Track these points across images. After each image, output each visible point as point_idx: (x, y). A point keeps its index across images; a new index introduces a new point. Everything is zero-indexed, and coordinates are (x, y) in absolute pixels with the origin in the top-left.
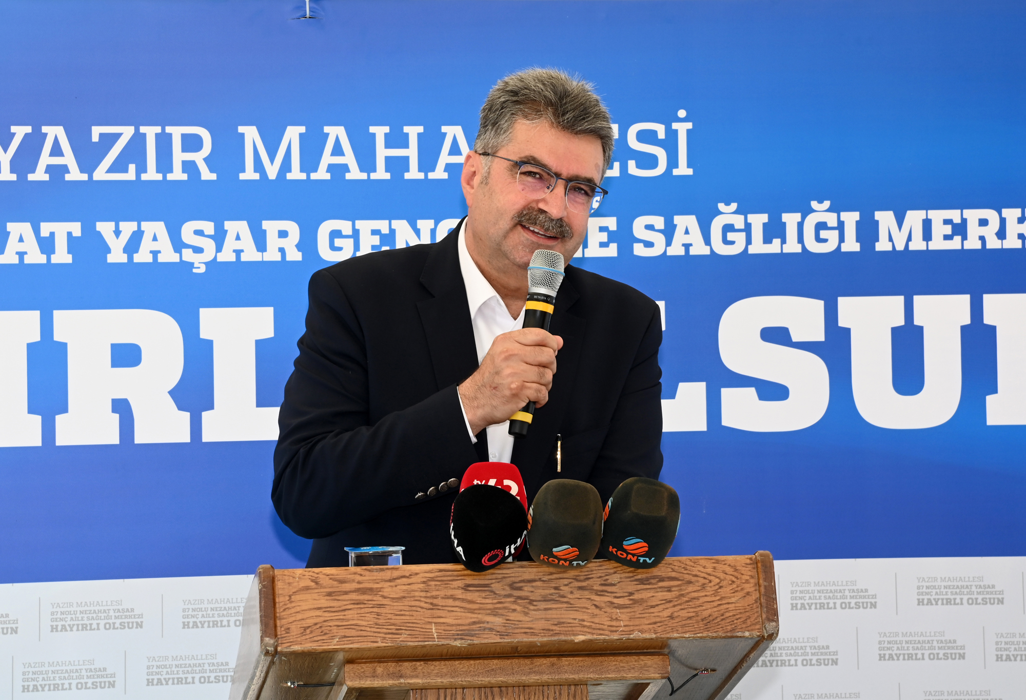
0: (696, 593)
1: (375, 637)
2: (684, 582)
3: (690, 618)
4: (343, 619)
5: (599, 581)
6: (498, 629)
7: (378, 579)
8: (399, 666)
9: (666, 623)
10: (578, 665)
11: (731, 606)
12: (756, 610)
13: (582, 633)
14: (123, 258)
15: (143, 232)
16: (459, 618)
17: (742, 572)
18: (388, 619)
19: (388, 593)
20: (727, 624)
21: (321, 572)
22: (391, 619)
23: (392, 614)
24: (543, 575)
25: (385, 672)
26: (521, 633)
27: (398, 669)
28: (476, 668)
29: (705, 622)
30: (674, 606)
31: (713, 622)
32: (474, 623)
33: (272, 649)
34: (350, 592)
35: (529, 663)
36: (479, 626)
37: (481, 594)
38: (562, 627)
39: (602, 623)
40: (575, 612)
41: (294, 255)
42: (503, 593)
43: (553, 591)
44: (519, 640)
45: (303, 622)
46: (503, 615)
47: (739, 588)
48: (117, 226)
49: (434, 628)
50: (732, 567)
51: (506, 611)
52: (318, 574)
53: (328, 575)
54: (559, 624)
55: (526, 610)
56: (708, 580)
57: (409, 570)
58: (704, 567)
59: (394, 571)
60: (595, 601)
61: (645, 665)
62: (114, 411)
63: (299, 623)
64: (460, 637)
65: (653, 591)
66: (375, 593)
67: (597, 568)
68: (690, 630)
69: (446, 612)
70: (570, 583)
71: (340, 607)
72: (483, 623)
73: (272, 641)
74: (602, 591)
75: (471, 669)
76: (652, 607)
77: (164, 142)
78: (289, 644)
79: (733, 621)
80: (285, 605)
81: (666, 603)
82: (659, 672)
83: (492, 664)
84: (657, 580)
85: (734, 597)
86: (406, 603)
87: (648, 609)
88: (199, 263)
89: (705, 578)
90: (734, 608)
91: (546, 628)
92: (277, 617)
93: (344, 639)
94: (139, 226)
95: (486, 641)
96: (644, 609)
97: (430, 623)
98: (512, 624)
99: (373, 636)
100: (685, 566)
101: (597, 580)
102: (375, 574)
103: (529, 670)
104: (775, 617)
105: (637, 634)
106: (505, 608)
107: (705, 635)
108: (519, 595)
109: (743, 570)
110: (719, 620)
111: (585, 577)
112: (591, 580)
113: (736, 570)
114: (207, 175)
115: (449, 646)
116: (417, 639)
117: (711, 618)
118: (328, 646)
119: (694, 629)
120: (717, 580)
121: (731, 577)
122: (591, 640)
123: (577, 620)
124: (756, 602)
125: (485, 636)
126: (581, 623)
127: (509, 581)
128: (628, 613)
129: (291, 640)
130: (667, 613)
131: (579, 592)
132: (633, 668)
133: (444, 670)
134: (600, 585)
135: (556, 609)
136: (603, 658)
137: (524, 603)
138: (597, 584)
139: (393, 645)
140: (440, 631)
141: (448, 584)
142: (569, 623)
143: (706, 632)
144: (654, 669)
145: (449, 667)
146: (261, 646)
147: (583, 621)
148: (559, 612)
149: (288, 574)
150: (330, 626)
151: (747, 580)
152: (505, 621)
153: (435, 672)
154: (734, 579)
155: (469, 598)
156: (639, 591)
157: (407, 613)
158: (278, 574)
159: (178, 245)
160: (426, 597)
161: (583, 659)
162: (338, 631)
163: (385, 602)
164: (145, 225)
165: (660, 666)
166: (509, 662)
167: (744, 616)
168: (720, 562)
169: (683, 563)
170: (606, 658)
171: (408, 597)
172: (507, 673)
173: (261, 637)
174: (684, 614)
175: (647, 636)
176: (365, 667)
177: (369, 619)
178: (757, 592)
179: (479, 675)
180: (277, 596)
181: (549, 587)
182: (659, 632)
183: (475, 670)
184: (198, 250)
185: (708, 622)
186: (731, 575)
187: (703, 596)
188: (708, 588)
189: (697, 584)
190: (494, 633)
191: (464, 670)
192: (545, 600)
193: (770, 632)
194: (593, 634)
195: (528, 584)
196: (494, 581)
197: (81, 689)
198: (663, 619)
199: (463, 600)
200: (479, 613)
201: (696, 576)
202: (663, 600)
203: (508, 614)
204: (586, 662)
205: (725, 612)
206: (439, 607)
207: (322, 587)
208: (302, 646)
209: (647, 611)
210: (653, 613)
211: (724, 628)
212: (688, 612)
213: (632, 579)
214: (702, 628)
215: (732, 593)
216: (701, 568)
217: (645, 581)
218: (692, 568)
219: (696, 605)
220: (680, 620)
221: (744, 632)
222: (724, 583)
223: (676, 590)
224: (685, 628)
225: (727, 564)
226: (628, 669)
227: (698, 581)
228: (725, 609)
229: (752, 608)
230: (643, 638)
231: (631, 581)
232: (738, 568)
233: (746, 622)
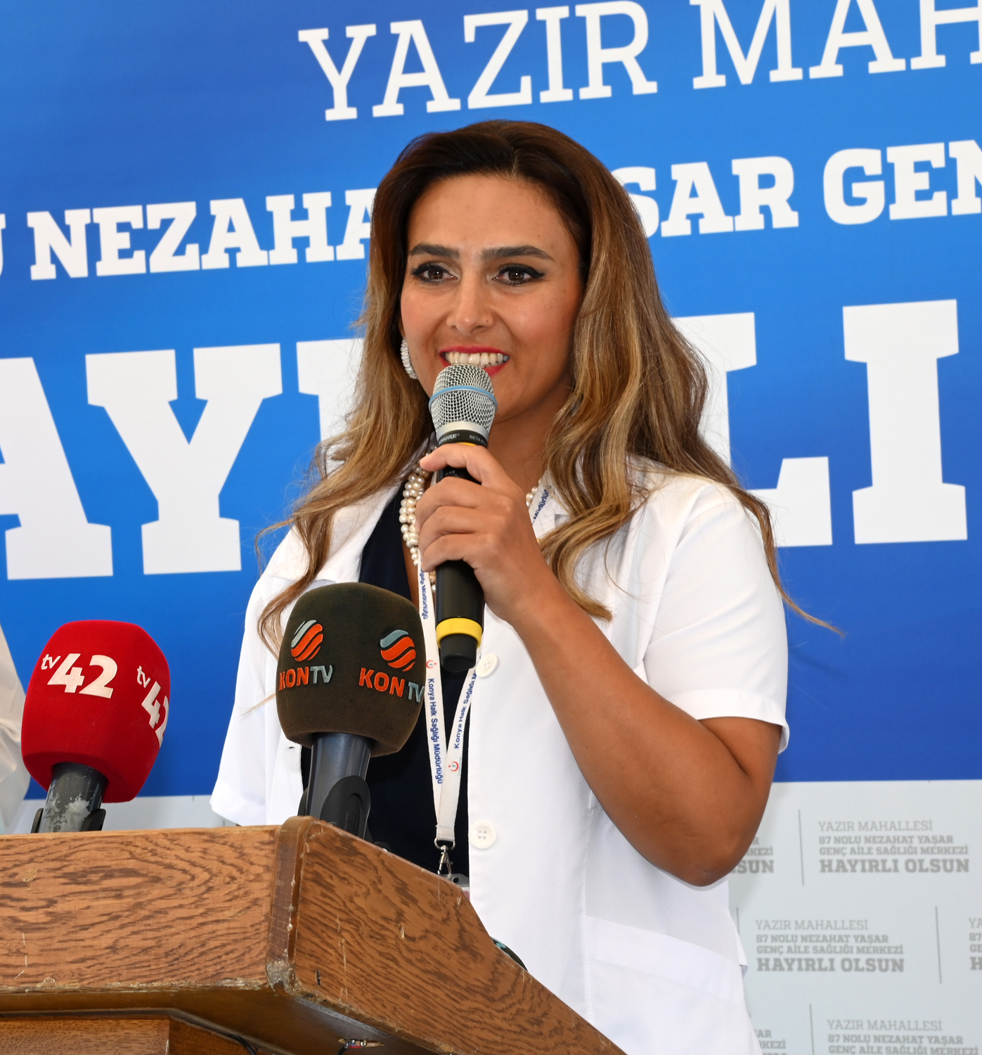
0: (164, 901)
2: (147, 879)
3: (145, 950)
9: (102, 960)
10: (10, 1036)
11: (221, 928)
12: (263, 935)
17: (253, 859)
20: (208, 964)
29: (170, 959)
30: (122, 927)
31: (185, 959)
41: (786, 218)
47: (241, 892)
50: (236, 848)
58: (187, 850)
65: (89, 896)
68: (142, 974)
74: (3, 897)
76: (84, 928)
77: (573, 31)
79: (220, 957)
81: (110, 920)
84: (101, 874)
85: (229, 908)
87: (76, 932)
89: (184, 871)
90: (225, 932)
96: (69, 933)
100: (154, 847)
105: (49, 981)
109: (254, 855)
110: (195, 954)
113: (242, 855)
114: (642, 86)
117: (182, 951)
119: (148, 973)
120: (206, 876)
121: (231, 868)
128: (39, 939)
130: (107, 941)
134: (1, 884)
143: (169, 979)
151: (258, 875)
154: (235, 873)
156: (65, 896)
167: (240, 948)
168: (216, 840)
169: (151, 842)
174: (136, 942)
175: (66, 985)
182: (87, 979)
185: (175, 960)
186: (232, 865)
187: (175, 907)
188: (187, 892)
189: (169, 883)
198: (99, 953)
201: (170, 867)
202: (104, 915)
205: (209, 939)
209: (73, 936)
210: (83, 940)
211: (202, 972)
212: (144, 939)
213: (59, 873)
214: (163, 971)
215: (227, 901)
216: (182, 854)
217: (80, 877)
218: (165, 851)
219: (161, 925)
220: (126, 955)
221: (236, 980)
222: (216, 882)
223: (132, 896)
224: (133, 971)
225: (229, 844)
226: (96, 1045)
227: (171, 877)
228: (209, 933)
229: (258, 933)
230: (59, 989)
231: (56, 877)
232: (245, 851)
233: (243, 961)
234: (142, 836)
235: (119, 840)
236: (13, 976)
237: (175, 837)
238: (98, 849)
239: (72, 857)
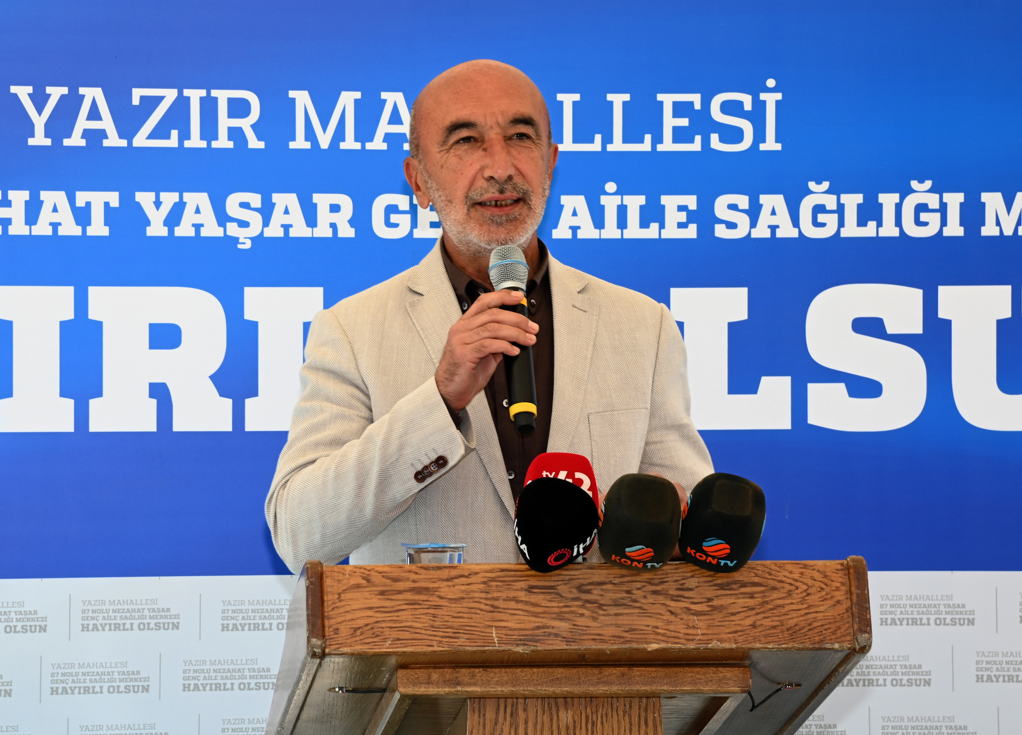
0: (781, 601)
1: (431, 640)
3: (774, 627)
4: (397, 621)
5: (675, 585)
6: (564, 634)
7: (435, 578)
8: (456, 673)
9: (747, 632)
11: (820, 616)
12: (846, 620)
13: (655, 642)
14: (164, 232)
15: (185, 203)
16: (522, 622)
17: (832, 579)
18: (445, 621)
19: (445, 593)
20: (814, 635)
21: (373, 569)
22: (448, 621)
23: (449, 616)
24: (615, 578)
25: (441, 679)
26: (589, 639)
27: (455, 676)
28: (540, 676)
29: (790, 632)
30: (757, 614)
31: (800, 632)
32: (538, 628)
33: (320, 650)
34: (405, 591)
35: (597, 672)
36: (542, 631)
37: (545, 597)
38: (634, 634)
39: (678, 630)
40: (649, 618)
41: (347, 232)
42: (571, 596)
43: (625, 595)
44: (587, 647)
45: (353, 622)
46: (570, 620)
47: (829, 596)
48: (157, 197)
49: (494, 632)
50: (821, 572)
51: (573, 615)
52: (369, 571)
53: (380, 573)
54: (631, 631)
55: (595, 615)
56: (795, 586)
57: (468, 569)
58: (791, 572)
59: (452, 570)
60: (670, 606)
61: (724, 678)
62: (151, 396)
63: (349, 624)
64: (522, 642)
65: (734, 597)
66: (431, 593)
67: (673, 571)
68: (774, 640)
69: (508, 615)
70: (643, 587)
71: (393, 607)
72: (548, 627)
73: (319, 643)
74: (678, 596)
75: (534, 677)
76: (733, 614)
77: (209, 106)
78: (337, 646)
79: (821, 632)
80: (334, 603)
81: (749, 610)
82: (740, 685)
83: (556, 672)
84: (739, 585)
85: (823, 605)
86: (465, 605)
87: (728, 616)
88: (244, 238)
89: (791, 584)
90: (822, 618)
91: (617, 634)
92: (325, 616)
93: (397, 642)
94: (181, 197)
95: (551, 647)
96: (724, 617)
97: (491, 626)
98: (579, 630)
99: (428, 640)
100: (770, 571)
101: (673, 584)
102: (432, 572)
103: (597, 681)
104: (868, 628)
105: (716, 643)
106: (572, 612)
107: (790, 646)
108: (587, 598)
109: (834, 576)
110: (806, 630)
111: (660, 581)
112: (667, 584)
113: (825, 576)
114: (254, 143)
115: (511, 651)
116: (476, 644)
117: (797, 628)
118: (380, 649)
119: (778, 640)
120: (805, 587)
121: (820, 583)
122: (665, 650)
123: (651, 627)
124: (847, 611)
125: (550, 642)
126: (654, 630)
127: (577, 583)
128: (706, 620)
129: (340, 642)
130: (748, 621)
131: (653, 596)
132: (711, 681)
133: (505, 678)
134: (676, 589)
135: (627, 614)
136: (678, 668)
137: (592, 607)
138: (672, 588)
139: (449, 649)
140: (501, 636)
141: (510, 585)
142: (641, 630)
143: (792, 643)
144: (733, 682)
145: (511, 674)
146: (308, 648)
147: (657, 627)
148: (630, 618)
149: (338, 570)
150: (382, 628)
151: (838, 587)
152: (572, 627)
153: (494, 680)
154: (824, 586)
155: (533, 601)
156: (718, 596)
157: (466, 615)
158: (327, 570)
159: (223, 218)
160: (486, 599)
161: (657, 669)
162: (390, 633)
163: (441, 602)
164: (187, 196)
165: (740, 679)
166: (575, 670)
167: (833, 627)
168: (808, 567)
169: (767, 568)
170: (681, 669)
171: (467, 598)
172: (573, 682)
173: (308, 638)
174: (767, 623)
175: (727, 646)
176: (419, 673)
177: (424, 621)
178: (849, 600)
179: (542, 685)
180: (325, 594)
181: (620, 590)
182: (740, 642)
183: (539, 679)
184: (244, 224)
185: (793, 632)
186: (820, 581)
187: (789, 604)
188: (795, 596)
189: (782, 590)
190: (560, 639)
191: (526, 678)
192: (616, 604)
193: (863, 644)
194: (667, 642)
195: (598, 587)
196: (560, 583)
197: (113, 692)
198: (745, 628)
199: (526, 603)
200: (544, 617)
201: (782, 582)
202: (745, 608)
203: (575, 619)
204: (659, 673)
205: (813, 622)
206: (501, 610)
207: (374, 585)
208: (352, 648)
209: (727, 619)
210: (733, 621)
211: (812, 640)
212: (772, 621)
213: (711, 584)
214: (787, 639)
215: (820, 601)
216: (787, 574)
217: (725, 586)
218: (776, 573)
219: (781, 614)
220: (763, 630)
221: (834, 644)
222: (812, 590)
223: (760, 597)
224: (768, 638)
225: (816, 570)
226: (705, 681)
227: (783, 588)
228: (813, 618)
229: (842, 618)
230: (722, 647)
231: (710, 586)
232: (827, 574)
233: (836, 634)
234: (761, 565)
236: (693, 640)
237: (782, 565)
239: (719, 575)
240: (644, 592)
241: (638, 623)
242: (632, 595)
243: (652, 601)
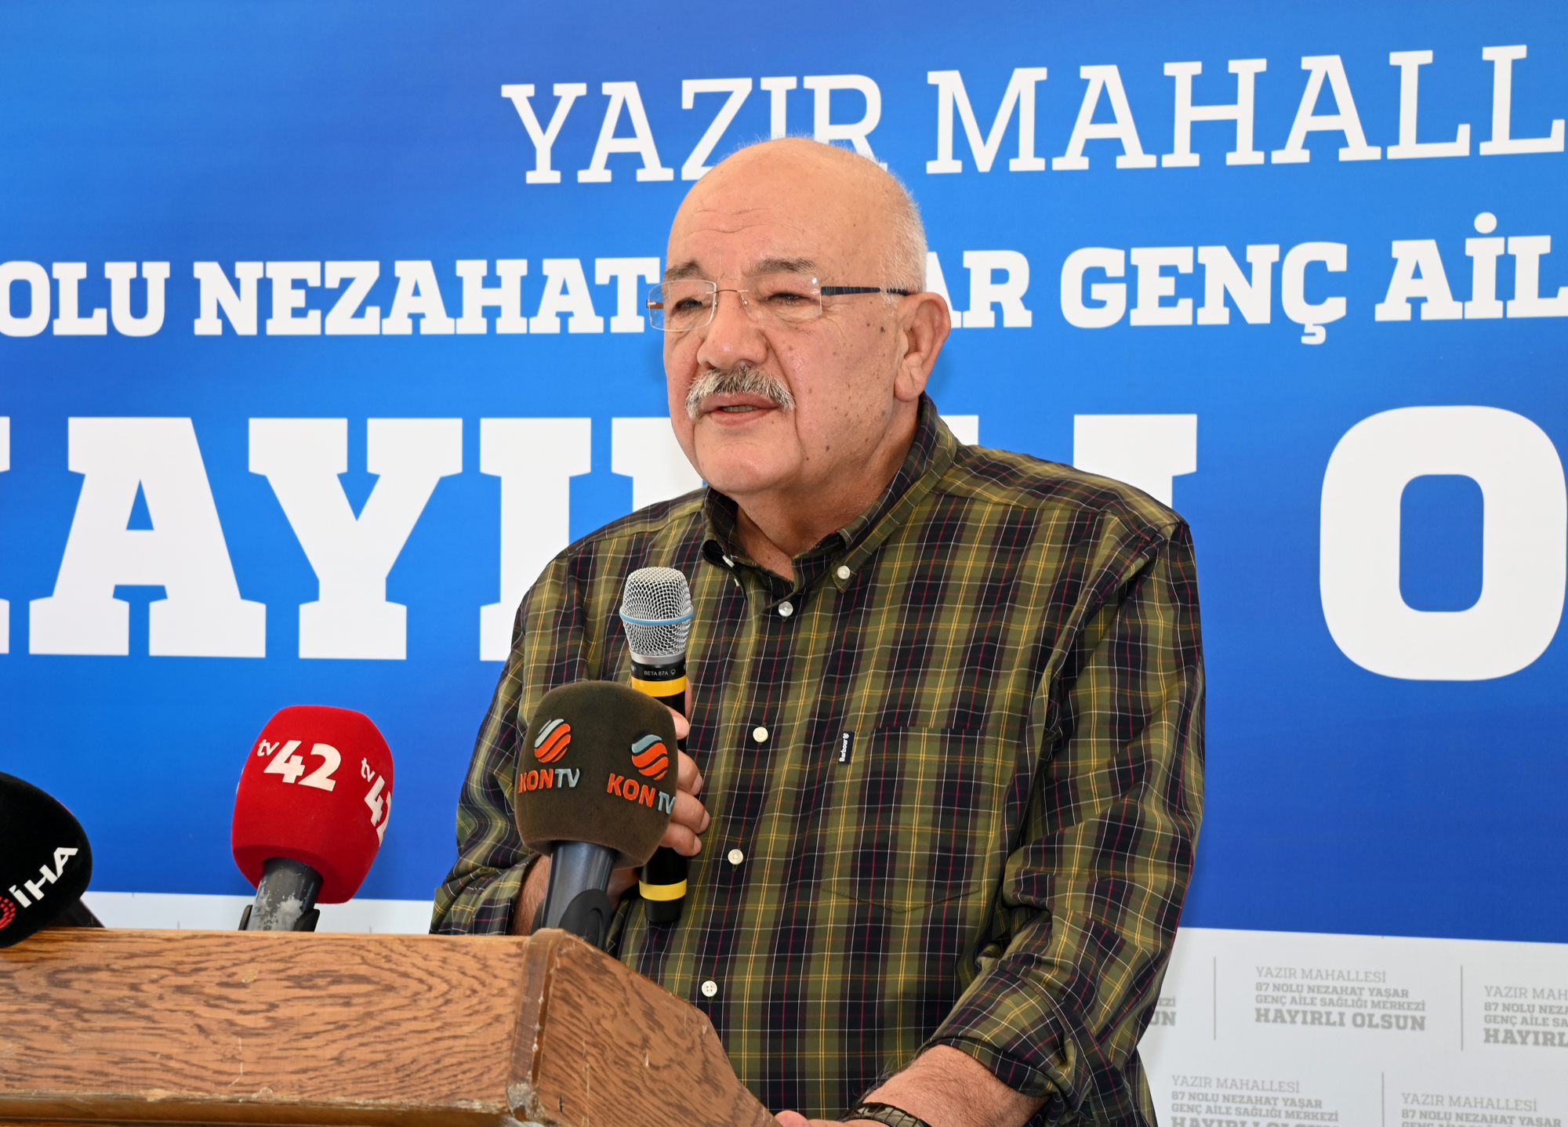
0: (396, 1012)
2: (379, 987)
3: (374, 1064)
5: (219, 976)
6: (7, 1065)
9: (326, 1072)
11: (459, 1045)
13: (161, 1083)
17: (497, 972)
20: (442, 1082)
24: (117, 958)
26: (47, 1077)
29: (401, 1074)
30: (350, 1037)
31: (417, 1076)
38: (127, 1068)
39: (205, 1064)
40: (158, 1039)
42: (34, 991)
43: (126, 992)
46: (22, 1038)
47: (483, 1007)
50: (479, 959)
51: (30, 1029)
54: (122, 1063)
55: (67, 1030)
56: (427, 985)
58: (425, 958)
60: (201, 1017)
65: (315, 1002)
67: (219, 949)
68: (368, 1089)
70: (163, 977)
74: (219, 998)
76: (308, 1036)
79: (455, 1076)
81: (336, 1029)
84: (329, 979)
85: (468, 1023)
87: (298, 1040)
89: (421, 981)
90: (463, 1049)
91: (98, 1068)
96: (290, 1040)
98: (35, 1057)
100: (389, 953)
101: (214, 973)
104: (532, 1073)
105: (266, 1091)
106: (28, 1023)
108: (60, 997)
109: (500, 967)
110: (429, 1071)
111: (194, 966)
112: (203, 973)
113: (485, 967)
117: (414, 1067)
119: (375, 1089)
120: (445, 987)
121: (473, 981)
122: (176, 1101)
123: (158, 1056)
126: (165, 1062)
127: (49, 967)
128: (257, 1046)
130: (332, 1051)
131: (175, 997)
134: (218, 984)
135: (123, 1029)
137: (66, 1013)
138: (212, 982)
142: (142, 1061)
143: (399, 1097)
147: (169, 1057)
148: (127, 1038)
151: (502, 990)
152: (22, 1051)
154: (477, 986)
156: (288, 1000)
167: (479, 1067)
169: (385, 947)
174: (364, 1054)
175: (284, 1097)
181: (118, 983)
182: (308, 1091)
185: (406, 1074)
186: (474, 977)
187: (409, 1019)
188: (423, 1003)
189: (403, 993)
192: (108, 1010)
194: (181, 1086)
195: (84, 976)
196: (21, 965)
198: (322, 1064)
201: (405, 975)
202: (330, 1023)
205: (444, 1056)
209: (295, 1045)
210: (305, 1049)
211: (435, 1090)
212: (373, 1052)
213: (282, 975)
214: (392, 1087)
215: (467, 1016)
216: (419, 962)
217: (305, 981)
218: (400, 958)
219: (392, 1038)
220: (353, 1068)
221: (472, 1101)
222: (455, 994)
223: (360, 1004)
224: (360, 1085)
225: (471, 954)
227: (406, 987)
228: (446, 1049)
229: (498, 1051)
230: (276, 1100)
231: (278, 980)
232: (490, 963)
233: (481, 1081)
234: (376, 941)
235: (351, 943)
236: (226, 1084)
237: (413, 944)
238: (326, 952)
239: (298, 959)
240: (162, 987)
241: (139, 1048)
242: (140, 994)
243: (170, 1006)
